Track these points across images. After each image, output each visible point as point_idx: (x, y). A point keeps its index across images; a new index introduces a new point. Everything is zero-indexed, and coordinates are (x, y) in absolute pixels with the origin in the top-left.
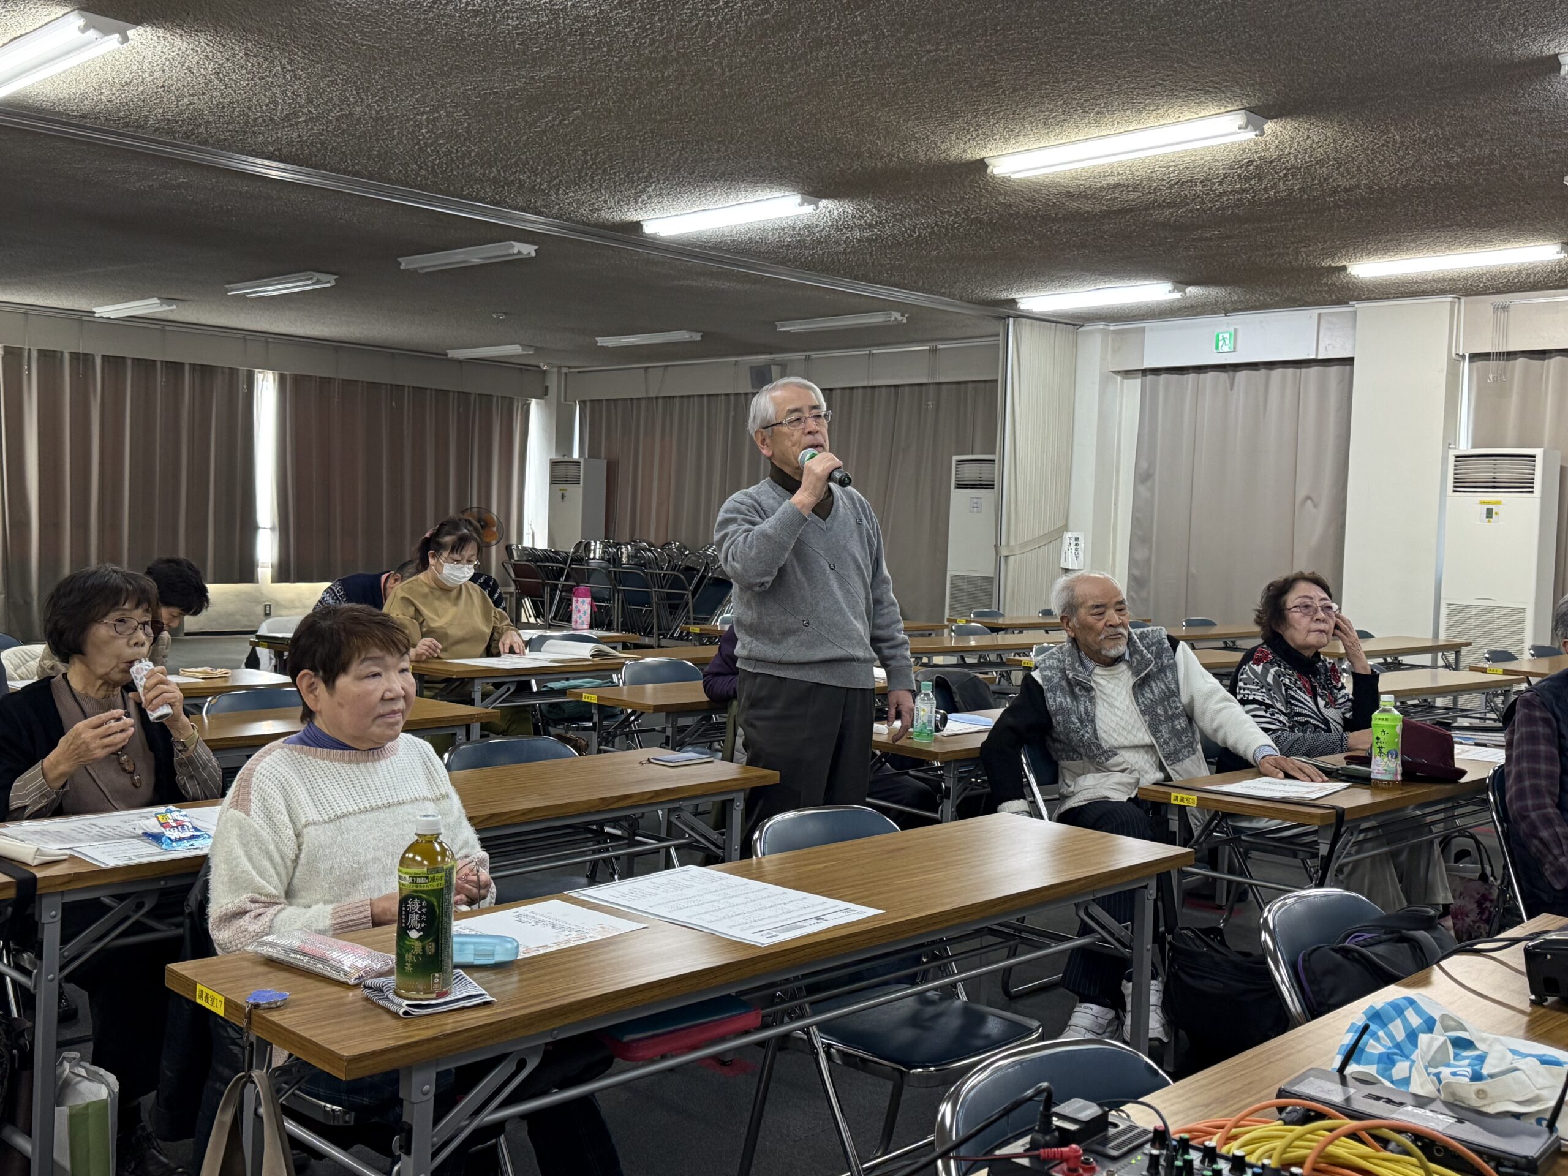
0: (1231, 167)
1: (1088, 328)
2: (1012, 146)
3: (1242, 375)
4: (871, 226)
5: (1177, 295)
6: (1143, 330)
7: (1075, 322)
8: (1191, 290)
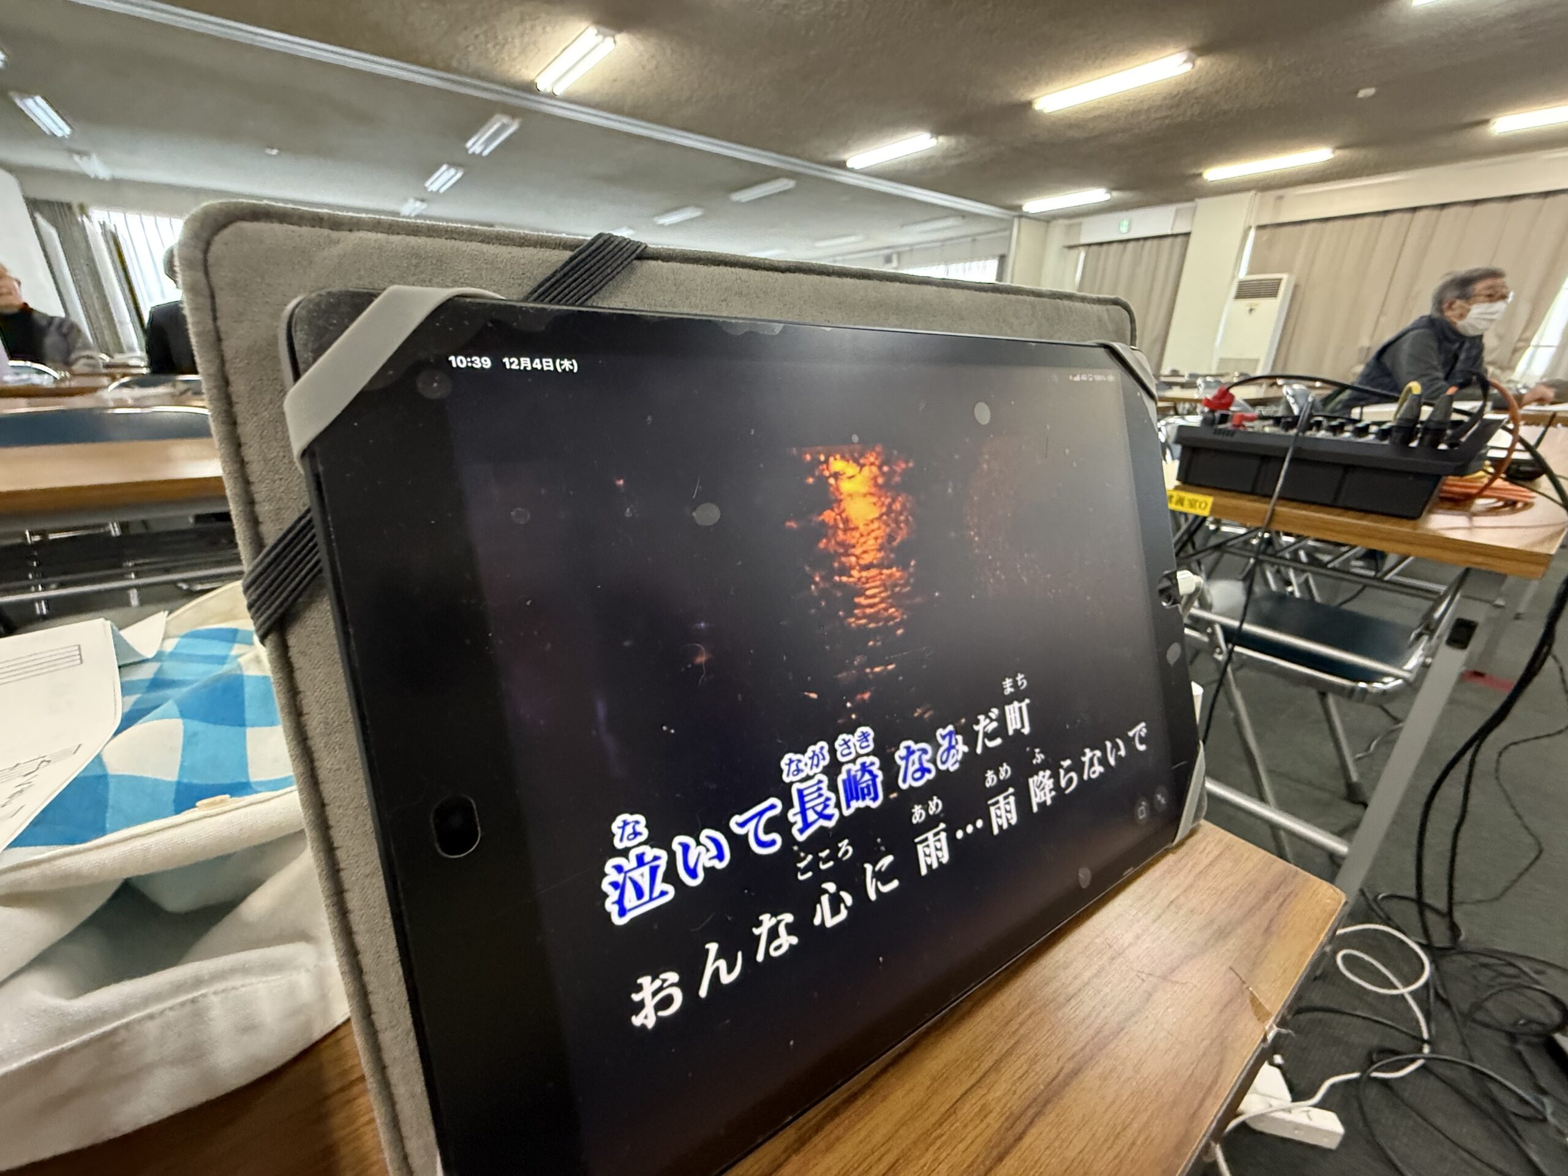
0: (1165, 98)
1: (1054, 223)
2: (1051, 88)
3: (1131, 245)
4: (961, 155)
5: (1107, 197)
6: (1080, 224)
7: (1047, 219)
8: (1115, 194)
